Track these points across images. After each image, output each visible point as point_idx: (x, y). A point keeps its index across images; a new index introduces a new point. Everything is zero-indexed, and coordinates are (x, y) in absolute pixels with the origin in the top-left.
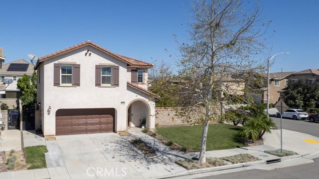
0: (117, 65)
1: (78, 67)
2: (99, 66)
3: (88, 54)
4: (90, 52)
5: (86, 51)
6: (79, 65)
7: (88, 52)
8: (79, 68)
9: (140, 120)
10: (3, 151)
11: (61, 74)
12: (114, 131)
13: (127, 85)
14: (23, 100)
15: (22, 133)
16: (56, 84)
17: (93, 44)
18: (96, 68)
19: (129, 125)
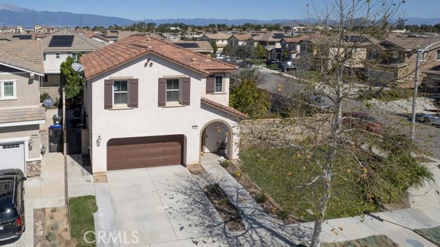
0: (187, 76)
1: (135, 82)
2: (163, 79)
3: (149, 64)
4: (151, 62)
5: (145, 61)
6: (137, 80)
7: (148, 62)
8: (137, 83)
9: (218, 143)
10: (43, 207)
11: (113, 92)
12: (183, 163)
13: (201, 103)
14: (68, 91)
15: (66, 159)
16: (108, 106)
17: (155, 51)
18: (159, 82)
19: (202, 150)
